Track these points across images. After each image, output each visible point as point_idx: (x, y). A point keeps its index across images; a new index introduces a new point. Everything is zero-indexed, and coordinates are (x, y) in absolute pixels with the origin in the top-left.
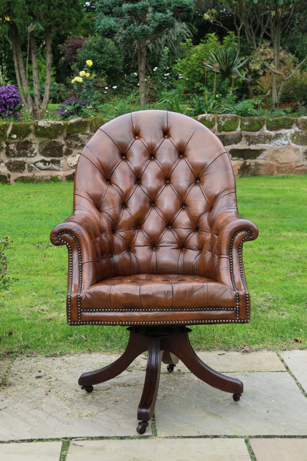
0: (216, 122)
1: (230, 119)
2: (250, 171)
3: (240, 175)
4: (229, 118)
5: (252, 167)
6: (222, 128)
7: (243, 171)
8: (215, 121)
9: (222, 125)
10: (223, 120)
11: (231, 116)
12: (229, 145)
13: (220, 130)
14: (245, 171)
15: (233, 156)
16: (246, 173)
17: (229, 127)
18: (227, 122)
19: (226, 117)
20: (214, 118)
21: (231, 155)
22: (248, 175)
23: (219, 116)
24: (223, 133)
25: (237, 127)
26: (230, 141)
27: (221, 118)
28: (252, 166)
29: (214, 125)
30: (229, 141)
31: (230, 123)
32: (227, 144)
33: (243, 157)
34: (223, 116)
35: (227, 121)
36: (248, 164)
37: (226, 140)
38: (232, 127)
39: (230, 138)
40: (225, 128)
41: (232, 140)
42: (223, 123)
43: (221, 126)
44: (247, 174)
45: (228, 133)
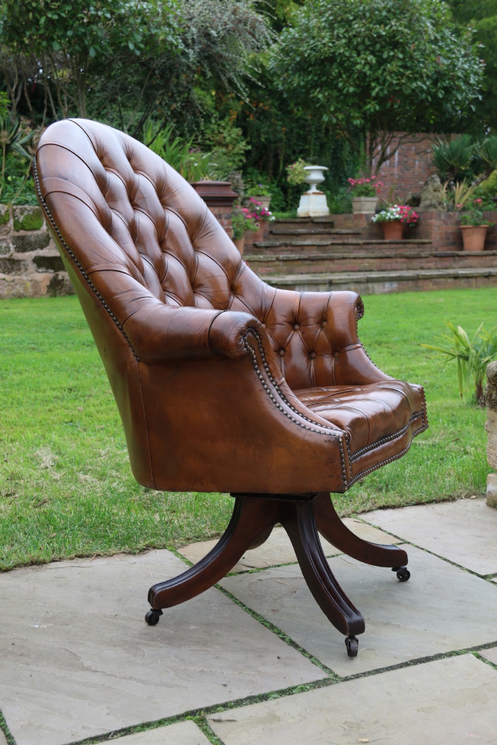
0: (11, 216)
1: (31, 213)
2: (63, 289)
3: (50, 294)
4: (29, 211)
5: (66, 283)
6: (20, 225)
7: (54, 288)
8: (9, 215)
9: (21, 220)
10: (22, 214)
11: (32, 209)
12: (32, 250)
13: (17, 228)
14: (57, 288)
15: (39, 266)
16: (58, 292)
17: (30, 224)
18: (26, 217)
19: (26, 209)
20: (8, 211)
21: (35, 265)
22: (62, 294)
23: (15, 207)
24: (22, 233)
25: (41, 225)
26: (34, 245)
27: (18, 211)
28: (67, 280)
29: (9, 220)
30: (31, 245)
31: (31, 218)
32: (29, 249)
33: (53, 268)
34: (21, 209)
35: (28, 216)
36: (60, 278)
37: (27, 244)
38: (35, 224)
39: (33, 239)
40: (26, 225)
41: (36, 242)
42: (21, 218)
43: (19, 222)
44: (60, 293)
45: (29, 233)
